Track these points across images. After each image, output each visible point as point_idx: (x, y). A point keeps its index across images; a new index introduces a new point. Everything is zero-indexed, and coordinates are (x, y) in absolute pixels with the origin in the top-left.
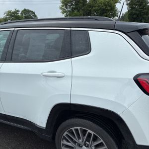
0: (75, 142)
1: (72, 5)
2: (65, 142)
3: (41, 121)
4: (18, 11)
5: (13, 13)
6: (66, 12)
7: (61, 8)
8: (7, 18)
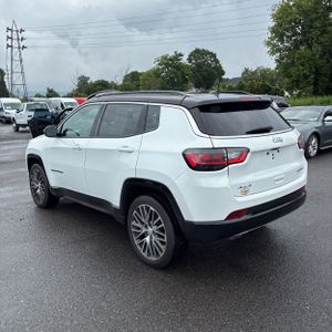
0: (143, 223)
1: (295, 34)
2: (134, 223)
3: (116, 201)
4: (181, 55)
5: (170, 59)
6: (279, 50)
7: (268, 44)
8: (158, 69)
